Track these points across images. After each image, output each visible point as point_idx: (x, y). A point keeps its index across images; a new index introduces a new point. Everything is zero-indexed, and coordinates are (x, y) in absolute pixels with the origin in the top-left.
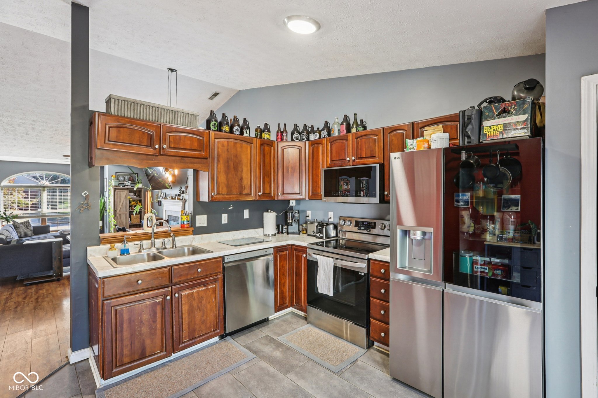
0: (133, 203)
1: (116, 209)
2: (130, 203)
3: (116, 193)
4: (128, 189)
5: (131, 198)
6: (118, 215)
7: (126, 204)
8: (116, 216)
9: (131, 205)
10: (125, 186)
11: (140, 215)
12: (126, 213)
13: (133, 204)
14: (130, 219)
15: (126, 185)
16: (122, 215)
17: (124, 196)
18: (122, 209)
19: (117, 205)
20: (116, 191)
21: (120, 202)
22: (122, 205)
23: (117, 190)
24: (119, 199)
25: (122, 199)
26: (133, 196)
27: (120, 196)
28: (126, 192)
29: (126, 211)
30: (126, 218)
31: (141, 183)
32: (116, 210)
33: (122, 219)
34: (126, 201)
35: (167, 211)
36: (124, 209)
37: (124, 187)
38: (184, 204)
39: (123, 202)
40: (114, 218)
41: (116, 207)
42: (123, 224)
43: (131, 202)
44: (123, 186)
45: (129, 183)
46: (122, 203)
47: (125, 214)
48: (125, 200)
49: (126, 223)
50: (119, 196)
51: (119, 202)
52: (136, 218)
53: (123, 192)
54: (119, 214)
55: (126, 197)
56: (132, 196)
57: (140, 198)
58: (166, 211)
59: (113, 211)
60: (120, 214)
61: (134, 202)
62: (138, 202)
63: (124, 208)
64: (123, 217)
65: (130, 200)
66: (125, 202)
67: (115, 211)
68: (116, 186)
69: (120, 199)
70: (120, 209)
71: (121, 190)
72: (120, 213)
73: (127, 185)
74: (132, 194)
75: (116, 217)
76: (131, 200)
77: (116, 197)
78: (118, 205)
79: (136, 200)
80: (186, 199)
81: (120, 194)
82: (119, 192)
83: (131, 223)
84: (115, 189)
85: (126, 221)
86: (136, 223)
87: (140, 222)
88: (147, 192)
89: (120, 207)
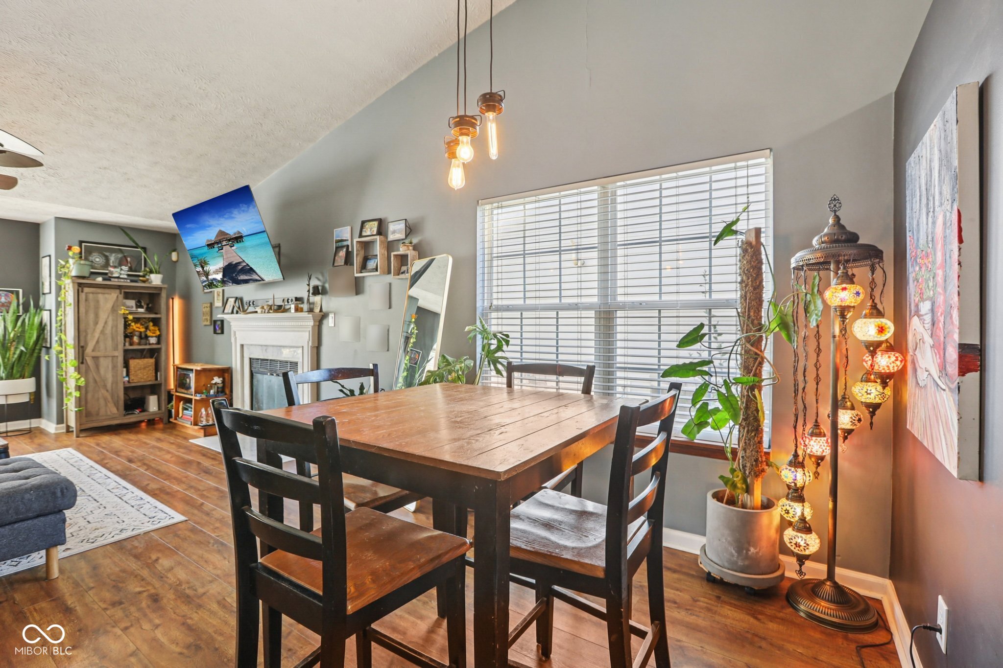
0: (134, 327)
1: (82, 344)
2: (126, 325)
3: (83, 296)
4: (119, 287)
5: (130, 313)
6: (89, 360)
7: (114, 329)
8: (82, 363)
9: (129, 331)
10: (112, 279)
11: (155, 358)
12: (116, 354)
13: (137, 329)
14: (125, 369)
15: (114, 275)
16: (101, 360)
17: (109, 305)
18: (102, 345)
19: (86, 331)
20: (82, 292)
21: (96, 323)
22: (102, 332)
23: (86, 290)
24: (91, 316)
25: (103, 316)
26: (134, 309)
27: (97, 308)
28: (113, 296)
29: (116, 348)
30: (114, 367)
31: (159, 273)
32: (82, 347)
33: (102, 371)
34: (113, 320)
35: (245, 348)
36: (109, 343)
37: (110, 280)
38: (318, 324)
39: (106, 323)
40: (78, 369)
41: (82, 338)
42: (105, 386)
43: (130, 325)
44: (104, 279)
45: (122, 272)
46: (104, 327)
47: (111, 358)
48: (110, 318)
49: (115, 382)
50: (92, 304)
51: (91, 323)
52: (144, 368)
53: (106, 296)
54: (93, 357)
55: (114, 309)
56: (132, 307)
57: (157, 313)
58: (242, 346)
59: (74, 348)
60: (96, 359)
61: (138, 325)
62: (151, 324)
63: (110, 339)
64: (105, 364)
65: (125, 318)
66: (110, 323)
67: (81, 350)
68: (83, 278)
69: (97, 316)
70: (98, 342)
71: (99, 290)
72: (94, 354)
73: (118, 278)
74: (132, 303)
75: (83, 367)
76: (130, 317)
77: (82, 310)
78: (90, 331)
79: (145, 318)
80: (324, 310)
81: (98, 301)
82: (93, 293)
83: (129, 382)
84: (80, 285)
85: (113, 376)
86: (143, 380)
87: (156, 379)
88: (173, 299)
89: (94, 337)
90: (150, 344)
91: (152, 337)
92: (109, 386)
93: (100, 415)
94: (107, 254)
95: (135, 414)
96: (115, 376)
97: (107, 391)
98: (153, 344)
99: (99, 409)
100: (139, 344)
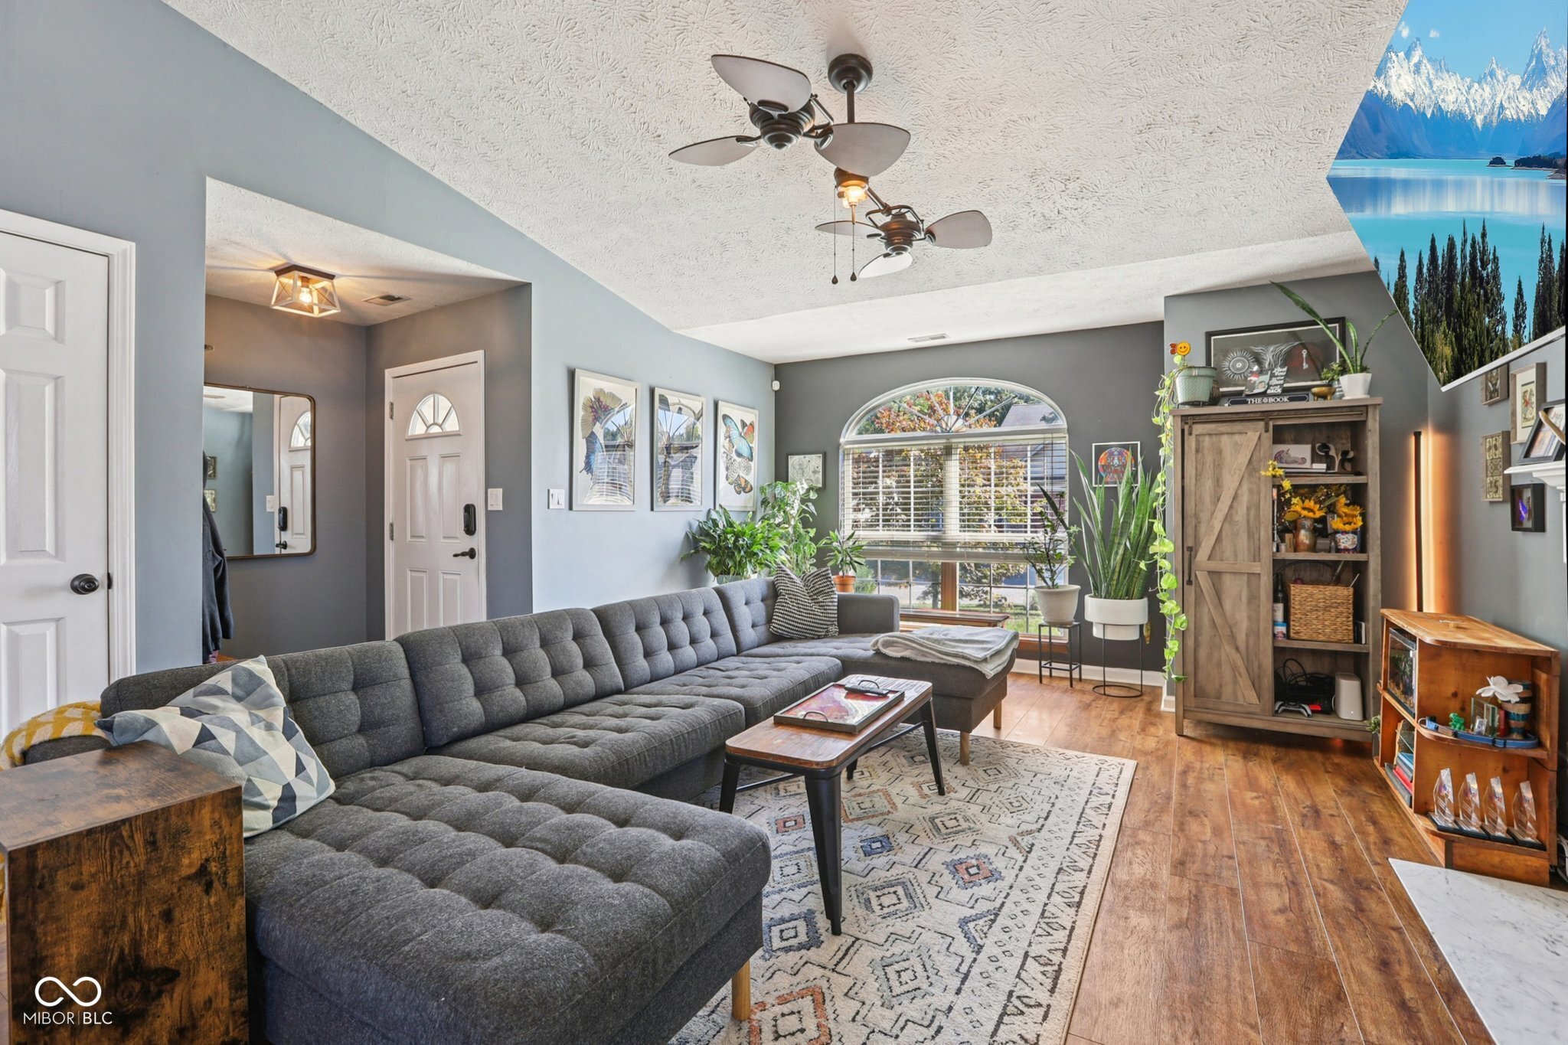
0: (1298, 508)
1: (1190, 543)
2: (1282, 504)
3: (1191, 442)
4: (1265, 416)
5: (1288, 475)
6: (1202, 578)
7: (1252, 513)
8: (1190, 582)
9: (1289, 517)
11: (1355, 586)
12: (1256, 568)
13: (1305, 513)
14: (1280, 606)
15: (1255, 391)
16: (1227, 580)
17: (1243, 459)
18: (1226, 544)
19: (1196, 516)
20: (1190, 434)
21: (1215, 499)
22: (1228, 518)
23: (1198, 429)
24: (1208, 484)
25: (1230, 484)
26: (1308, 465)
27: (1218, 466)
28: (1253, 435)
29: (1256, 557)
30: (1253, 598)
31: (1364, 369)
32: (1190, 549)
33: (1228, 605)
34: (1251, 491)
36: (1243, 542)
37: (1246, 402)
39: (1235, 497)
40: (1182, 595)
41: (1190, 531)
42: (1233, 638)
43: (1288, 502)
44: (1237, 402)
45: (1274, 381)
46: (1231, 507)
47: (1245, 577)
48: (1245, 488)
49: (1254, 633)
50: (1209, 459)
51: (1207, 499)
52: (1326, 609)
53: (1237, 437)
54: (1208, 572)
55: (1252, 467)
56: (1304, 460)
57: (1358, 474)
60: (1215, 575)
61: (1310, 504)
62: (1343, 500)
63: (1244, 536)
64: (1234, 589)
65: (1279, 487)
66: (1244, 499)
67: (1185, 552)
68: (1195, 404)
69: (1218, 482)
70: (1219, 539)
71: (1224, 428)
72: (1214, 565)
73: (1264, 394)
74: (1301, 452)
75: (1191, 591)
76: (1287, 484)
78: (1204, 516)
79: (1327, 486)
81: (1219, 452)
82: (1210, 435)
83: (1287, 636)
84: (1185, 418)
85: (1249, 618)
86: (1321, 638)
87: (1357, 639)
88: (1418, 435)
89: (1213, 527)
90: (1338, 550)
91: (1345, 532)
92: (1241, 639)
93: (1223, 700)
94: (1258, 349)
95: (1300, 713)
96: (1254, 619)
97: (1237, 649)
98: (1346, 550)
99: (1221, 686)
100: (1313, 548)
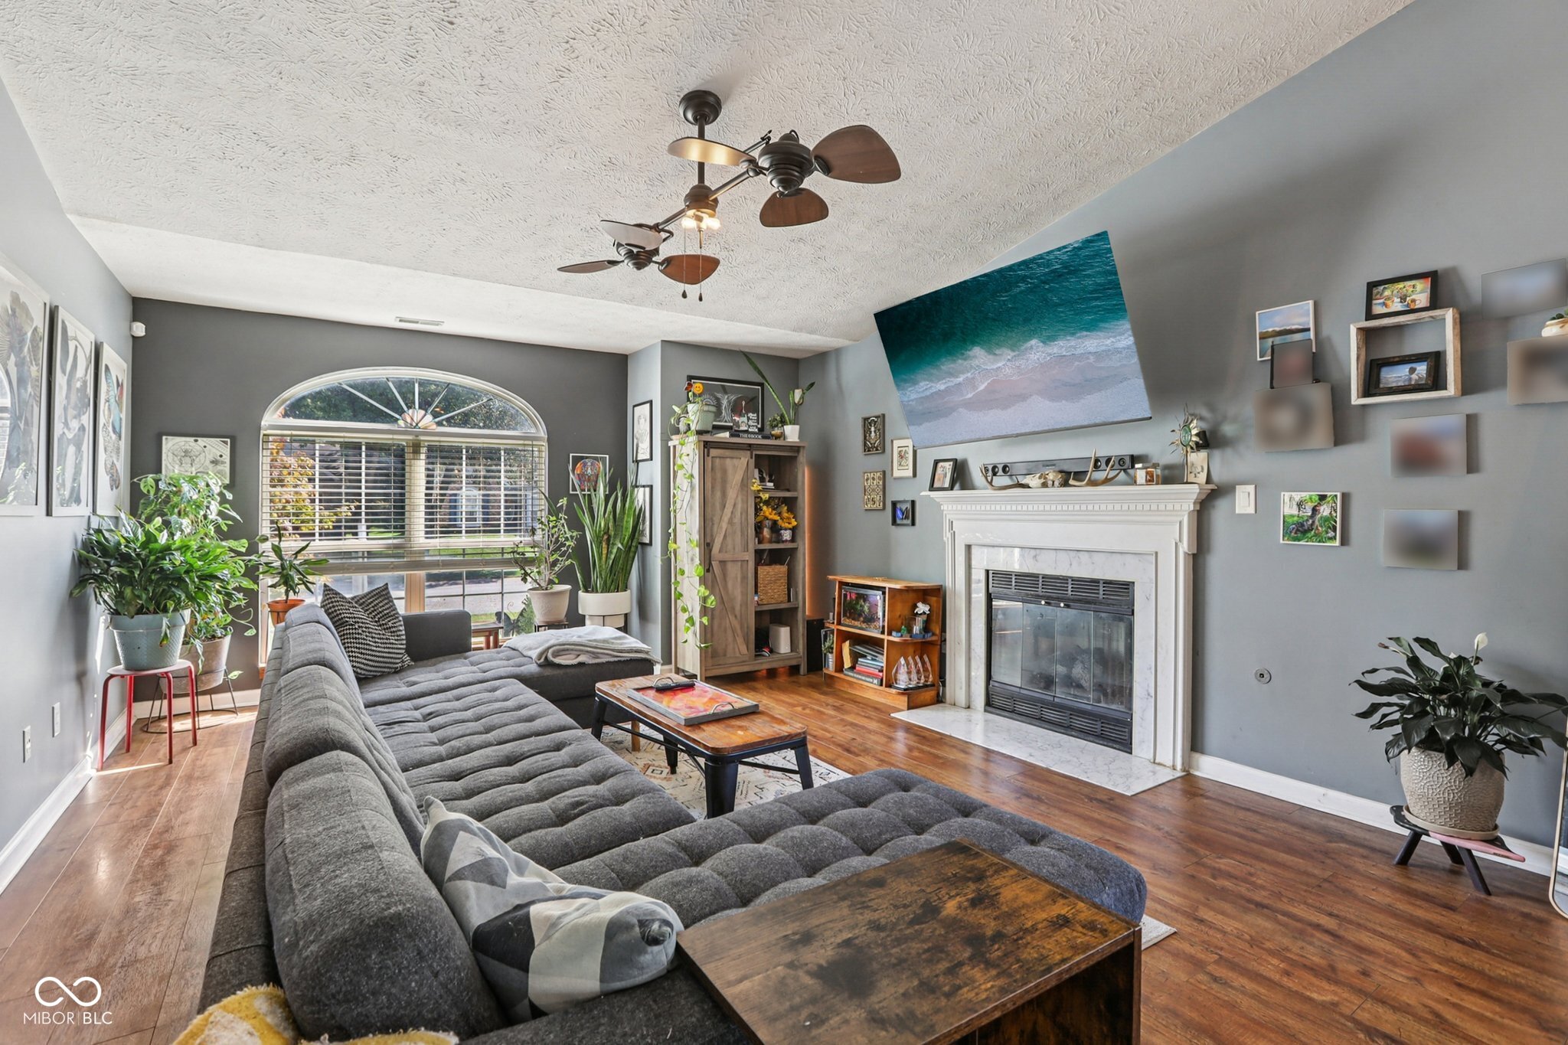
0: (766, 513)
1: (708, 541)
2: (757, 510)
3: (709, 461)
4: (750, 447)
5: (762, 491)
6: (716, 567)
7: (743, 516)
8: (709, 570)
9: (760, 519)
10: (741, 435)
11: (788, 565)
12: (745, 557)
13: (769, 516)
15: (742, 428)
16: (729, 566)
17: (739, 477)
18: (729, 540)
19: (712, 519)
20: (708, 456)
21: (724, 506)
22: (731, 522)
23: (714, 452)
24: (718, 494)
25: (731, 495)
27: (724, 482)
28: (743, 461)
29: (746, 547)
31: (795, 423)
32: (709, 545)
33: (730, 585)
36: (739, 539)
37: (739, 436)
39: (735, 505)
40: (703, 581)
41: (708, 530)
42: (733, 610)
43: (761, 509)
44: (732, 435)
45: (751, 423)
46: (732, 513)
47: (739, 563)
48: (739, 499)
49: (745, 604)
50: (719, 475)
51: (718, 507)
52: (776, 581)
53: (736, 461)
54: (720, 562)
55: (744, 484)
59: (699, 546)
60: (723, 564)
61: (771, 509)
62: (785, 508)
63: (739, 534)
64: (734, 571)
65: (757, 498)
66: (739, 506)
67: (706, 546)
68: (707, 432)
69: (724, 495)
70: (725, 536)
71: (727, 453)
72: (722, 557)
73: (746, 432)
75: (709, 575)
76: (760, 497)
77: (709, 485)
78: (716, 519)
79: (777, 499)
81: (724, 472)
82: (719, 457)
83: (758, 603)
84: (707, 445)
85: (742, 593)
86: (773, 601)
87: (789, 600)
89: (721, 528)
90: (783, 542)
91: (786, 529)
92: (737, 612)
93: (728, 656)
95: (763, 656)
96: (744, 594)
97: (736, 616)
98: (786, 541)
99: (726, 646)
100: (771, 542)
